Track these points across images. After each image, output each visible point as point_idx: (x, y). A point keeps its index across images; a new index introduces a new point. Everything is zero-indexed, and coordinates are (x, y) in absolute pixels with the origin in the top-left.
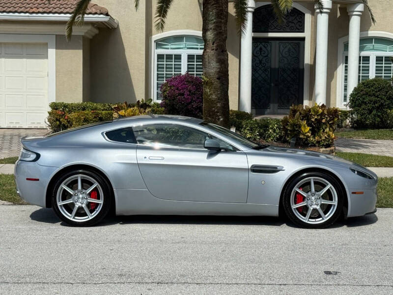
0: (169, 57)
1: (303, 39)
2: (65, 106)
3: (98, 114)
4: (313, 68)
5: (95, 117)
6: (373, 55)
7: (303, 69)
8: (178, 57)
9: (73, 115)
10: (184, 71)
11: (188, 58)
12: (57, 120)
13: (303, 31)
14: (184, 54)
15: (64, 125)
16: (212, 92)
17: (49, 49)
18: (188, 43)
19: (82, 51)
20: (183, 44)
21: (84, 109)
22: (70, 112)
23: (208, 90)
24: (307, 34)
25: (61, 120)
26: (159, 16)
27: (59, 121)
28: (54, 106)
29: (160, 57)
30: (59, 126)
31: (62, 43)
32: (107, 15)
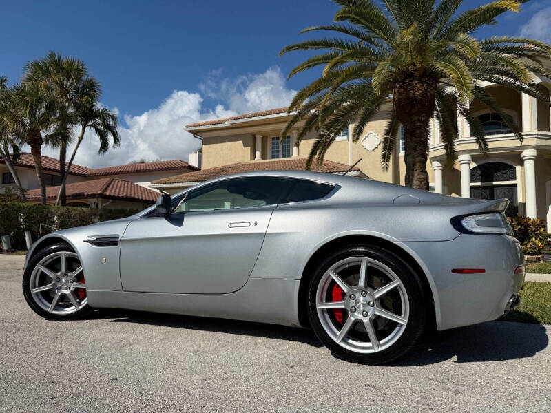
1: (516, 185)
4: (524, 205)
7: (517, 207)
13: (515, 179)
24: (518, 181)
32: (359, 170)
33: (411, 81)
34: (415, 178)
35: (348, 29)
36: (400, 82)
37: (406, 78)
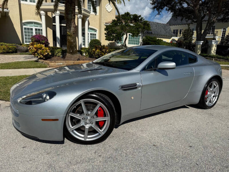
0: (28, 29)
3: (8, 47)
5: (7, 48)
6: (90, 33)
8: (32, 29)
10: (34, 34)
11: (35, 30)
14: (34, 28)
16: (71, 39)
18: (35, 25)
20: (33, 25)
23: (70, 38)
26: (37, 9)
29: (25, 29)
32: (8, 9)
34: (72, 26)
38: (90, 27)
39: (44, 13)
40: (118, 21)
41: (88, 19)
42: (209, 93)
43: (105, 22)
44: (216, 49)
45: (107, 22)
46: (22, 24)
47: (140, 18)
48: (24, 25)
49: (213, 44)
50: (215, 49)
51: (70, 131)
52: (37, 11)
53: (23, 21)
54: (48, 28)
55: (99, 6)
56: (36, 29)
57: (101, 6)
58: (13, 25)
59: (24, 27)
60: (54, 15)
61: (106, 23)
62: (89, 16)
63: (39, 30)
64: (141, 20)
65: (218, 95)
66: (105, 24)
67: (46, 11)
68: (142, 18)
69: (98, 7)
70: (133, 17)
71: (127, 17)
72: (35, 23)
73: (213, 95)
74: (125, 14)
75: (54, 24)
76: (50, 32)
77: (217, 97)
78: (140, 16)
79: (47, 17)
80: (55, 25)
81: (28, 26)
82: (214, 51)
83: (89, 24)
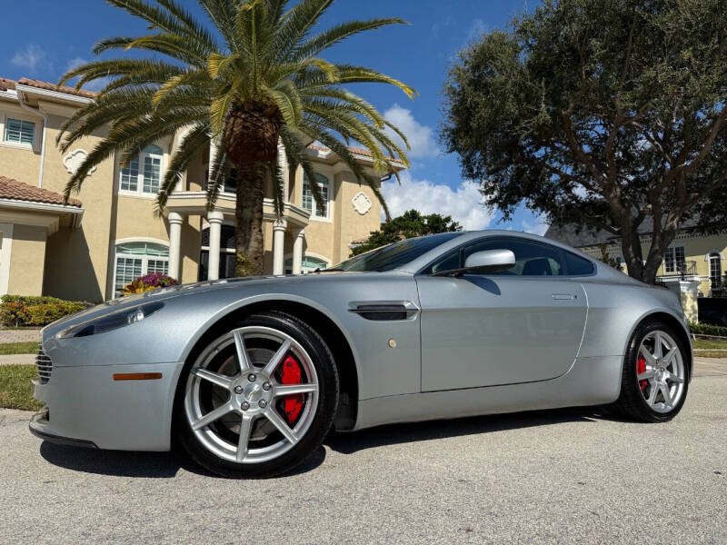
0: (129, 261)
2: (23, 299)
3: (64, 308)
8: (138, 262)
9: (31, 309)
10: (144, 274)
11: (149, 264)
12: (12, 313)
14: (145, 259)
15: (21, 319)
17: (4, 239)
18: (149, 250)
19: (44, 243)
20: (144, 250)
21: (45, 303)
22: (28, 305)
23: (244, 271)
25: (18, 313)
26: (159, 203)
27: (15, 314)
28: (8, 299)
29: (120, 261)
30: (14, 320)
31: (21, 233)
32: (80, 207)
33: (261, 116)
34: (253, 238)
35: (177, 7)
36: (245, 112)
37: (255, 110)
38: (308, 254)
39: (179, 218)
40: (386, 233)
41: (302, 232)
42: (648, 368)
43: (351, 241)
44: (696, 308)
45: (357, 240)
46: (113, 248)
47: (449, 225)
48: (120, 250)
49: (684, 293)
50: (693, 307)
51: (194, 429)
52: (158, 208)
53: (118, 242)
54: (186, 259)
55: (334, 200)
56: (151, 263)
57: (340, 201)
58: (87, 250)
59: (118, 255)
60: (206, 225)
61: (353, 243)
62: (306, 225)
63: (160, 263)
64: (452, 228)
65: (682, 377)
66: (350, 244)
67: (185, 213)
68: (454, 225)
69: (332, 202)
70: (428, 222)
71: (411, 224)
72: (151, 245)
73: (666, 375)
74: (407, 214)
75: (204, 248)
76: (191, 268)
77: (681, 386)
78: (448, 219)
79: (185, 227)
80: (207, 252)
81: (131, 255)
82: (692, 312)
83: (305, 246)
